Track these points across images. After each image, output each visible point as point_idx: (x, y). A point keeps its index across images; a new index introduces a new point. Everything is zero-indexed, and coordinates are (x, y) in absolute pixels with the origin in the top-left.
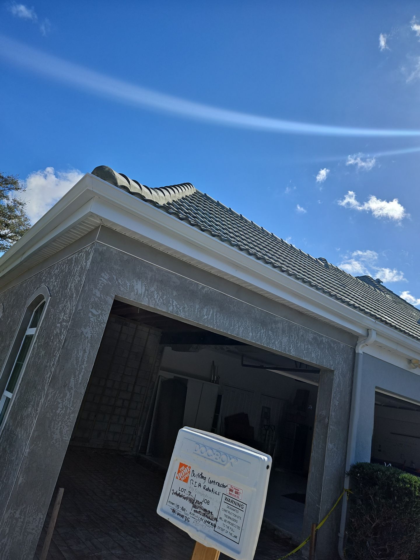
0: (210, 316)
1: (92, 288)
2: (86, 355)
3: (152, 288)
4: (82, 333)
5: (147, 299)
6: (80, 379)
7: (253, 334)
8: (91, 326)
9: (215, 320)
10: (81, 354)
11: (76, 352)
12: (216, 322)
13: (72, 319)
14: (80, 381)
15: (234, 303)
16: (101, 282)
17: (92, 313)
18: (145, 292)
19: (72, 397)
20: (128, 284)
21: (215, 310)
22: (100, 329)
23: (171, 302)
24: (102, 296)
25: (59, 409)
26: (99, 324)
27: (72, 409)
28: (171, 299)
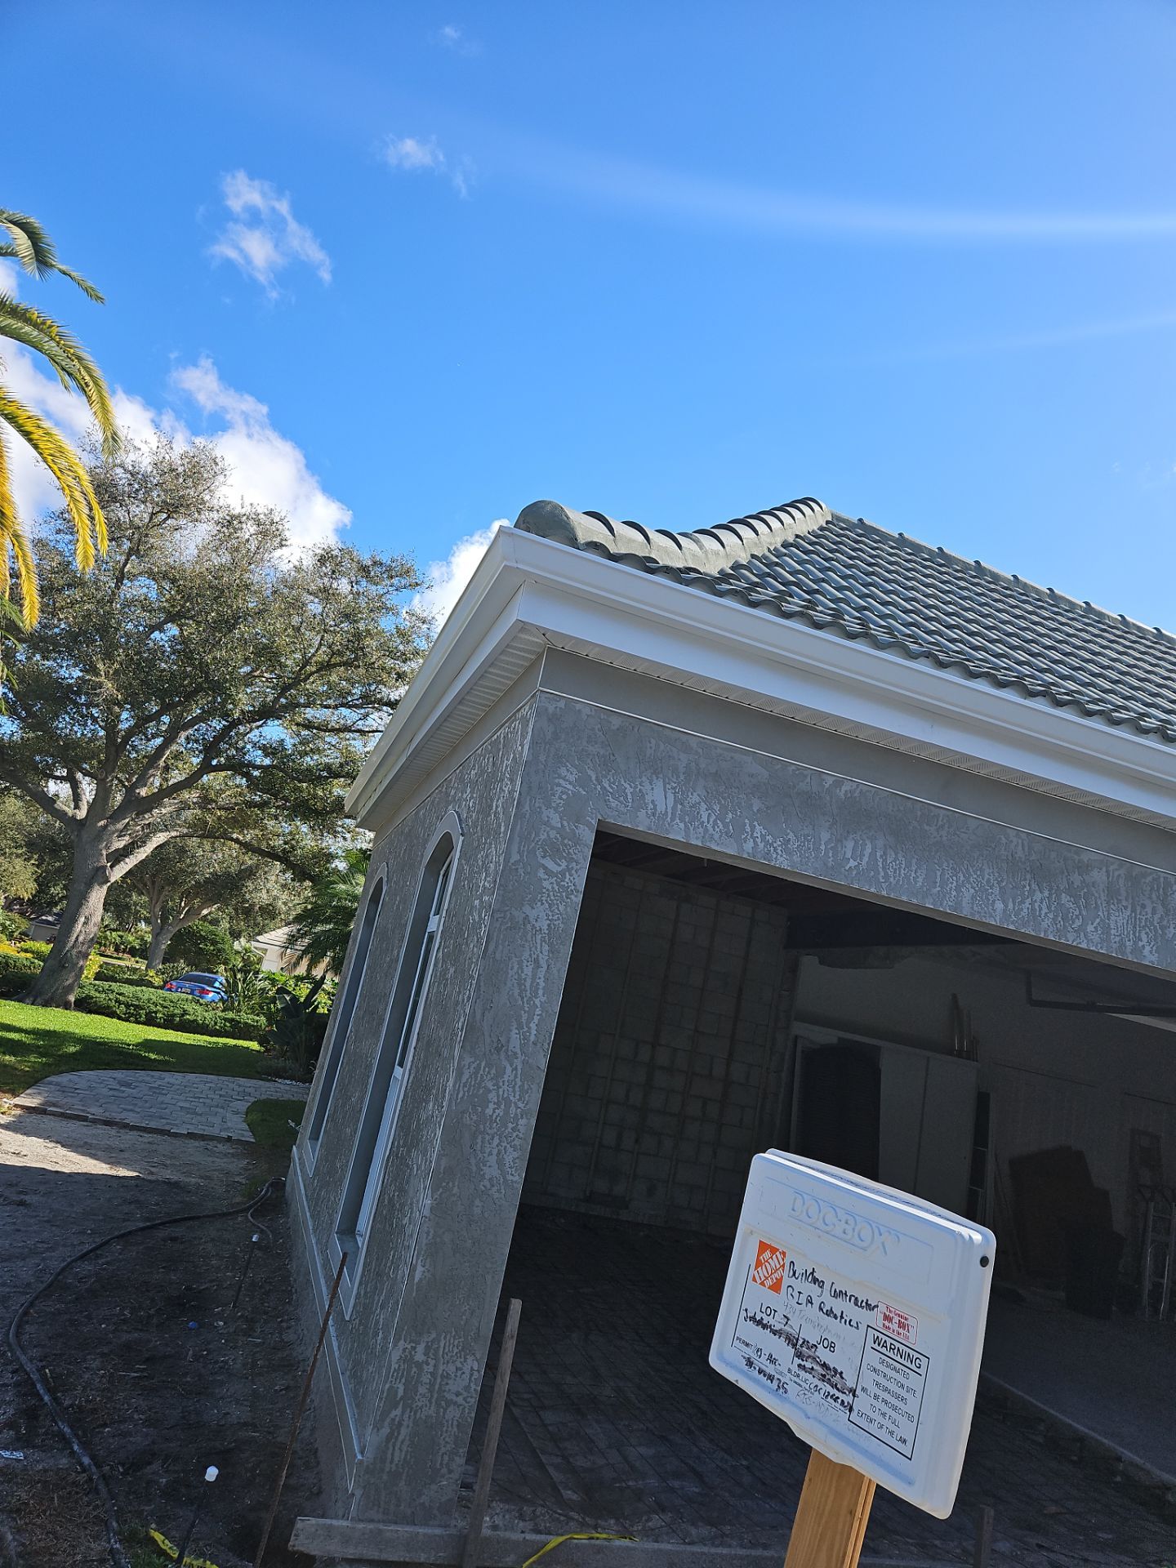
0: (866, 859)
1: (540, 808)
2: (542, 973)
3: (692, 794)
4: (525, 918)
5: (682, 825)
6: (534, 1032)
7: (1006, 906)
8: (546, 901)
9: (881, 870)
10: (528, 970)
11: (516, 967)
12: (886, 876)
13: (500, 885)
14: (532, 1038)
15: (938, 821)
16: (560, 789)
17: (545, 868)
18: (674, 808)
19: (519, 1076)
20: (629, 790)
21: (880, 843)
22: (568, 909)
23: (748, 829)
24: (565, 823)
25: (491, 1106)
26: (564, 894)
27: (520, 1105)
28: (747, 821)
